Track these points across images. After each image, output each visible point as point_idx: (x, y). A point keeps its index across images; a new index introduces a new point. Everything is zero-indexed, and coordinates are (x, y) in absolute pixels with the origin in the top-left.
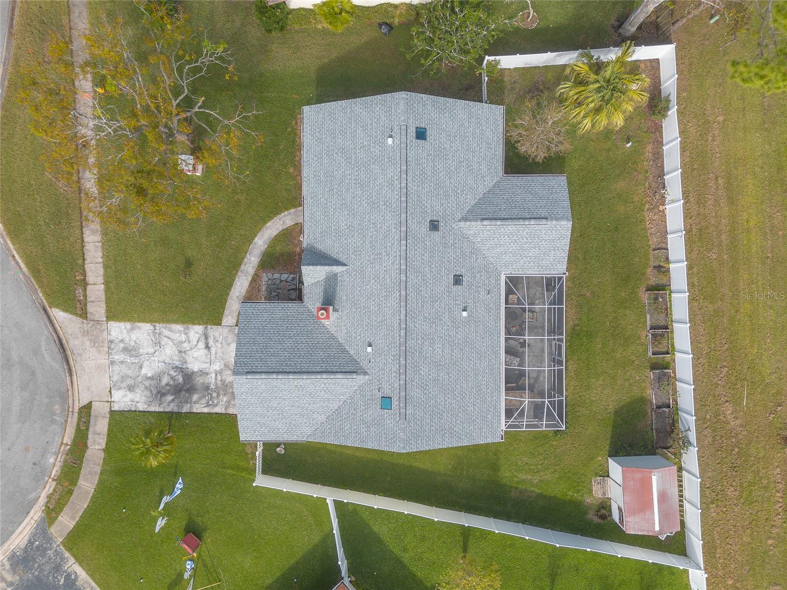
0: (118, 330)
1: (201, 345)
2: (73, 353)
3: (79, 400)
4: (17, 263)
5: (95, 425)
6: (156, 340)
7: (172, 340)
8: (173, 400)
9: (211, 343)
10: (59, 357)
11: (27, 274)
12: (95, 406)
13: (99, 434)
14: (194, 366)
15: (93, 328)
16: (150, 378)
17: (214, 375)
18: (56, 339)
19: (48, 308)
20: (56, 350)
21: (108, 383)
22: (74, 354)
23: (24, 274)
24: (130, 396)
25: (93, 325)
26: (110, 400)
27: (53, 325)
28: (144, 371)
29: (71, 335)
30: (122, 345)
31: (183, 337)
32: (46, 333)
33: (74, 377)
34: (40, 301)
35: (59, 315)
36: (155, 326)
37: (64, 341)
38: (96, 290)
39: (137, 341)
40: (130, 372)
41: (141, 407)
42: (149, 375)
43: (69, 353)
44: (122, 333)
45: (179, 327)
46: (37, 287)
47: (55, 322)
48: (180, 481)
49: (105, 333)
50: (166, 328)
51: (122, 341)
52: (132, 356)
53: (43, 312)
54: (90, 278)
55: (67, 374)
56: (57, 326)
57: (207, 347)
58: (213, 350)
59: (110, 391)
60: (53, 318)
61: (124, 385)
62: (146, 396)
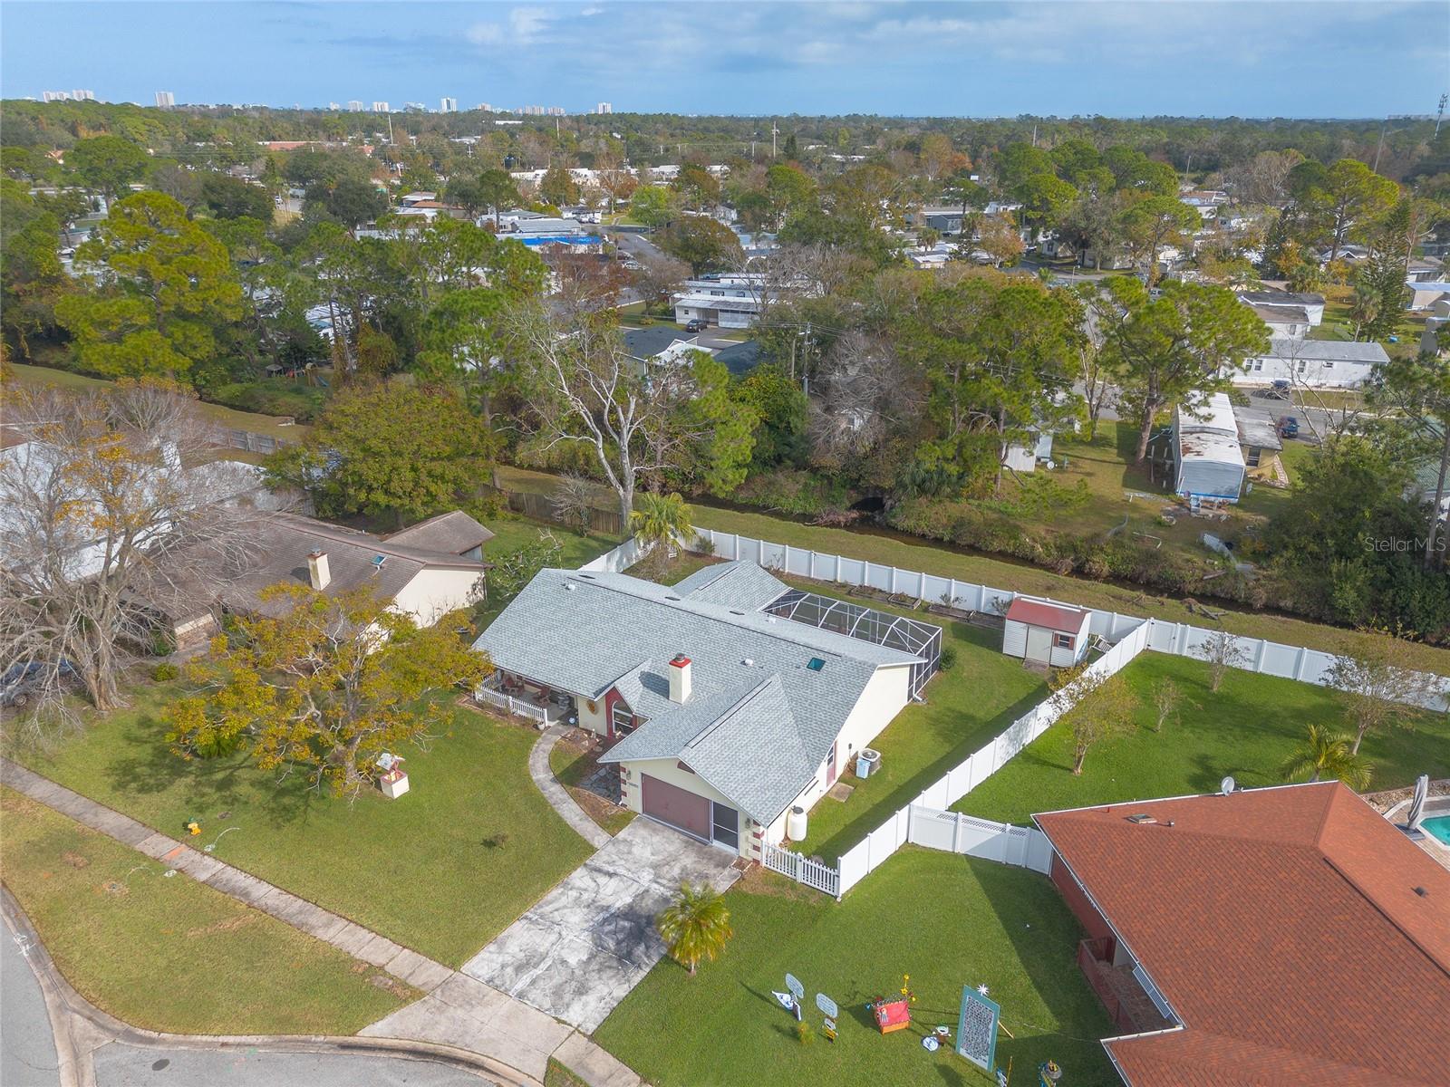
0: (483, 964)
1: (602, 880)
2: (451, 1044)
3: (529, 1076)
4: (239, 1045)
5: (591, 1073)
6: (544, 925)
7: (565, 907)
8: (647, 948)
9: (611, 870)
10: (436, 1067)
11: (270, 1040)
12: (562, 1055)
13: (612, 1075)
14: (623, 900)
15: (447, 993)
16: (589, 959)
17: (656, 886)
18: (406, 1056)
19: (350, 1039)
20: (420, 1066)
21: (545, 1017)
22: (454, 1043)
23: (264, 1045)
24: (591, 999)
25: (442, 991)
26: (572, 1029)
27: (381, 1049)
28: (573, 961)
29: (423, 1029)
30: (509, 970)
31: (574, 894)
32: (380, 1062)
33: (489, 1063)
34: (327, 1046)
35: (378, 1030)
36: (526, 918)
37: (421, 1046)
38: (400, 961)
39: (524, 947)
40: (557, 980)
41: (621, 991)
42: (585, 958)
43: (445, 1050)
44: (492, 961)
45: (555, 892)
46: (303, 1037)
47: (380, 1041)
48: (778, 995)
49: (471, 981)
50: (541, 907)
51: (503, 967)
52: (536, 966)
53: (347, 1052)
54: (378, 959)
55: (474, 1071)
56: (388, 1043)
57: (611, 875)
58: (621, 871)
59: (560, 1021)
60: (372, 1041)
61: (567, 997)
62: (611, 978)
